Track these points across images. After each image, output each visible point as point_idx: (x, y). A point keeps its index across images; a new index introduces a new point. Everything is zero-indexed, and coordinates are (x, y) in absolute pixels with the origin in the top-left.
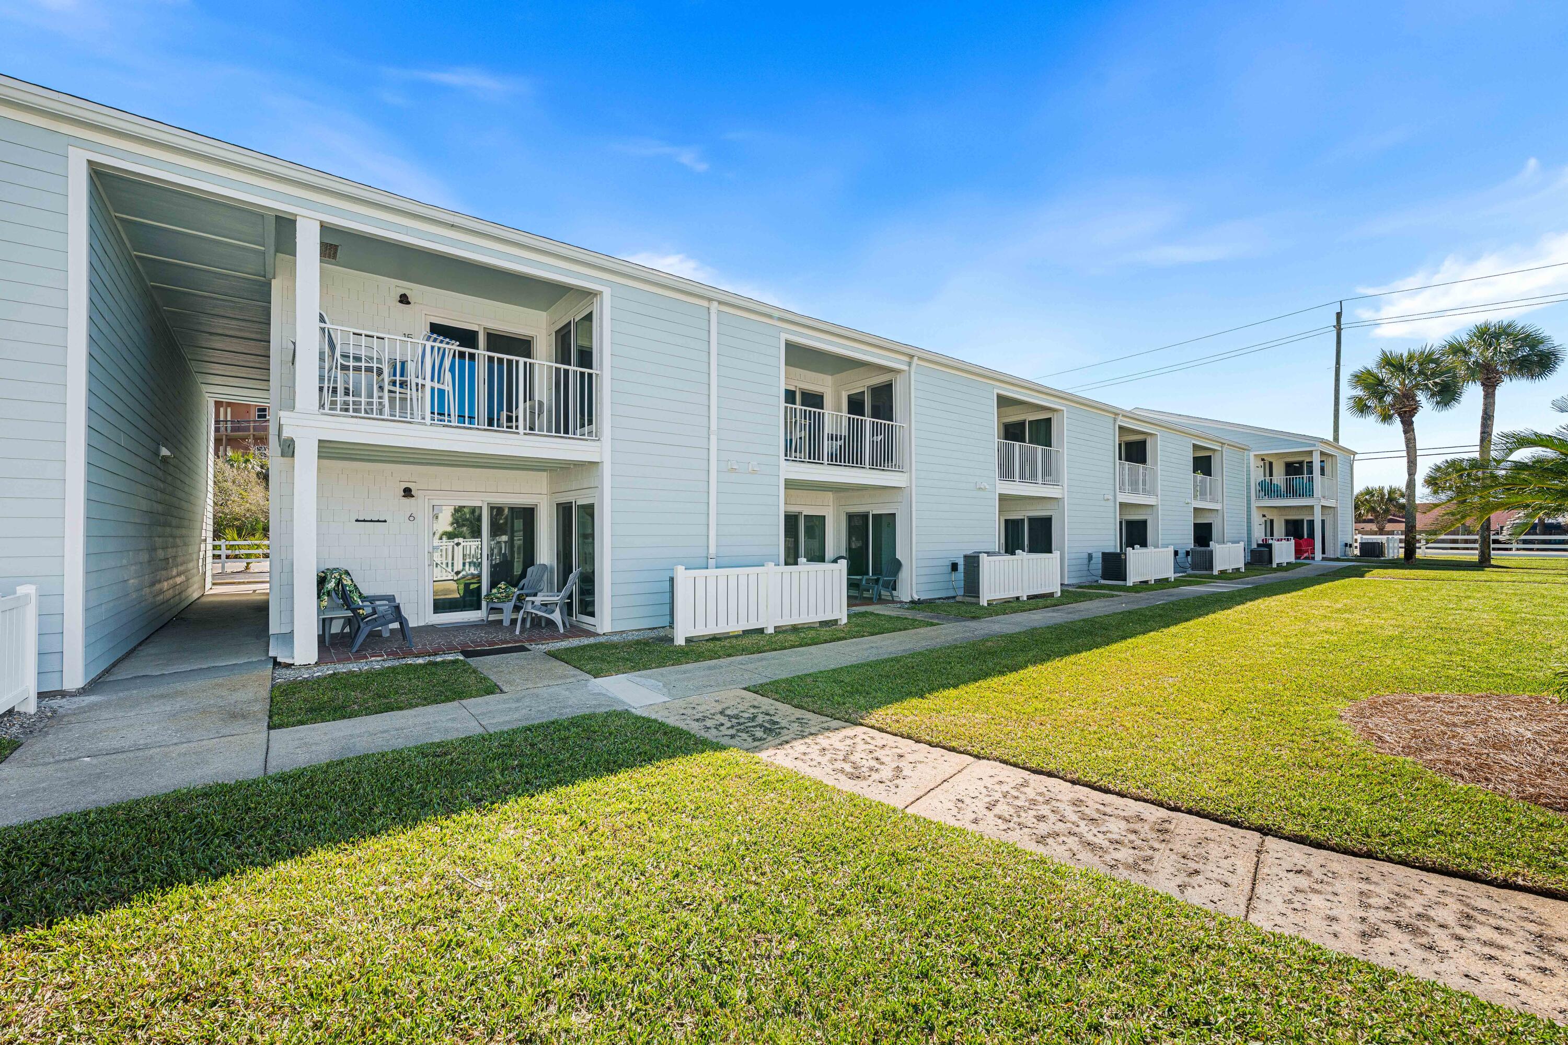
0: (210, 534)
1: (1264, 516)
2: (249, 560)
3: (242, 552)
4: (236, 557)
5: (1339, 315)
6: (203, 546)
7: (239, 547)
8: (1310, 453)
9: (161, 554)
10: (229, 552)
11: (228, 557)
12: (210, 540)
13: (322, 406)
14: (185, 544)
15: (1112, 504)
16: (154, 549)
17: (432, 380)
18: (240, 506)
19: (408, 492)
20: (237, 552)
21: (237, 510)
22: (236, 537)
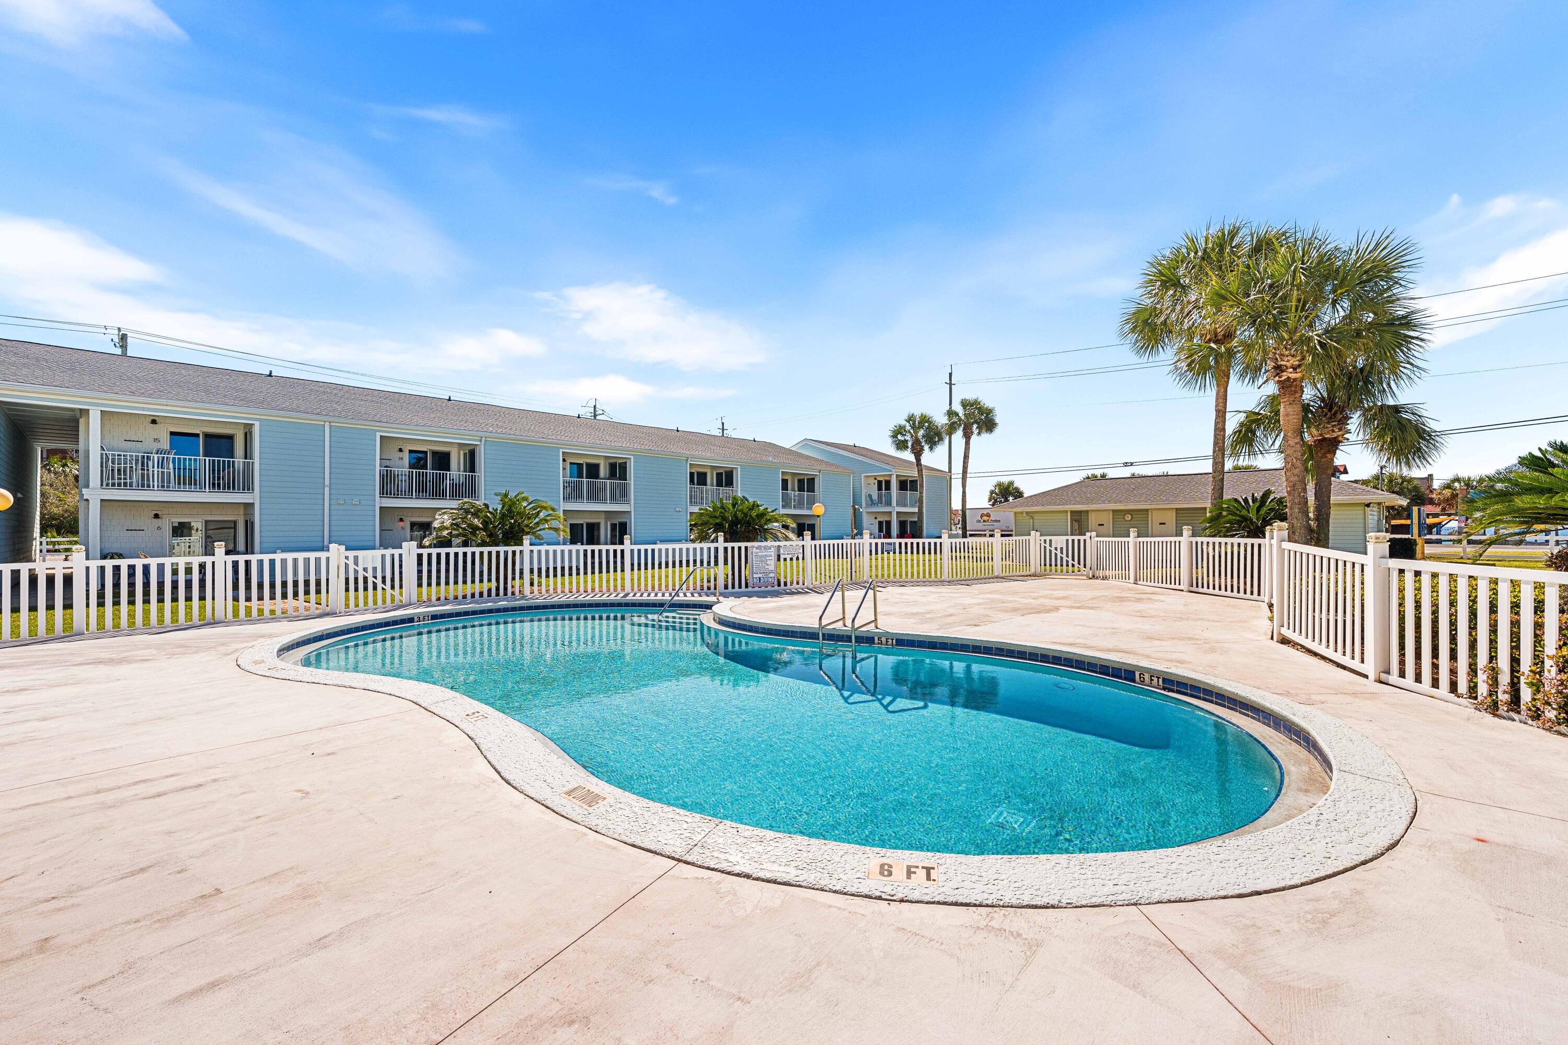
0: (38, 535)
1: (876, 518)
2: (68, 554)
3: (62, 547)
4: (56, 551)
5: (951, 374)
6: (34, 542)
7: (59, 543)
8: (890, 475)
9: (17, 546)
10: (50, 547)
11: (48, 551)
12: (38, 539)
13: (102, 485)
14: (26, 542)
15: (685, 513)
16: (14, 544)
17: (158, 467)
18: (57, 507)
19: (157, 516)
20: (57, 547)
21: (55, 510)
22: (55, 534)
